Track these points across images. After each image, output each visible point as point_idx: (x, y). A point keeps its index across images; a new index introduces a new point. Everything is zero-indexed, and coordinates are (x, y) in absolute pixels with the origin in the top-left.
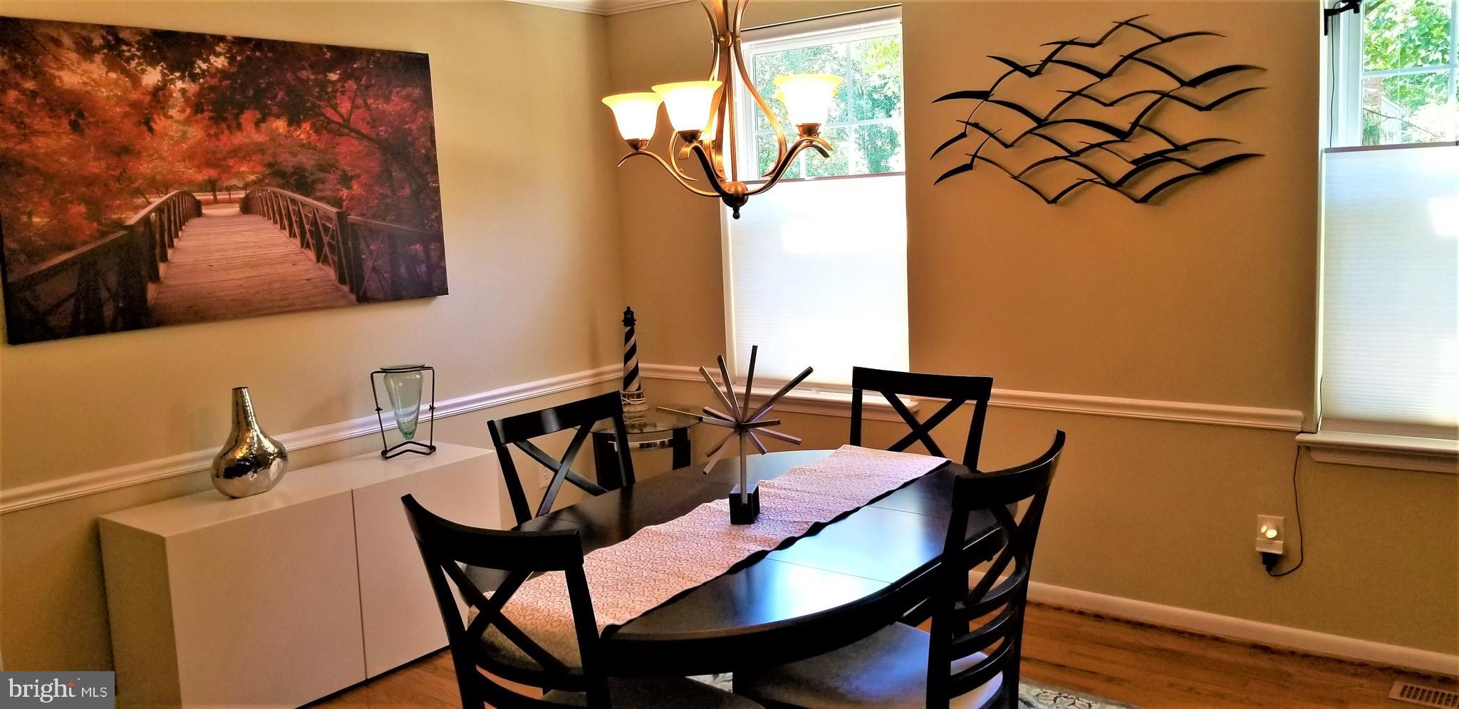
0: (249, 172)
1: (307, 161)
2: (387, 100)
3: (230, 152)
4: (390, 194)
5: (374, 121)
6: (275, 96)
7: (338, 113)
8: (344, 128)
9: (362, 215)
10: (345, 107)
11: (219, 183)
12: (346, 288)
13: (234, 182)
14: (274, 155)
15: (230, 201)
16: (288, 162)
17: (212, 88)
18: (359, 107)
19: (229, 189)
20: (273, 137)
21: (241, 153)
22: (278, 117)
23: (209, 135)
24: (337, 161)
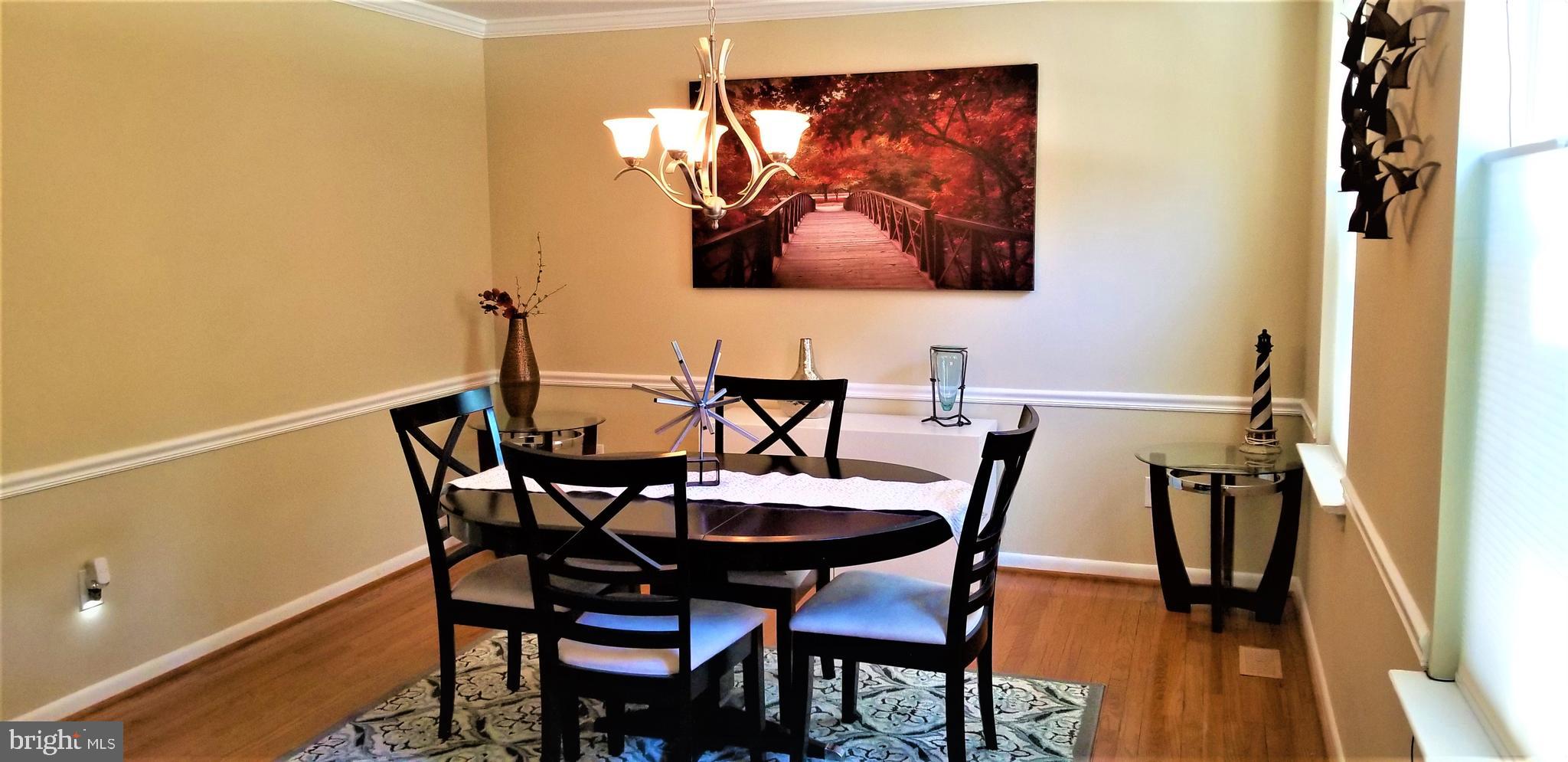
0: (853, 178)
1: (904, 168)
2: (986, 111)
3: (840, 163)
4: (978, 194)
5: (970, 131)
6: (881, 118)
7: (935, 126)
8: (943, 138)
9: (948, 213)
10: (942, 121)
11: (830, 187)
12: (926, 275)
13: (841, 186)
14: (876, 165)
15: (837, 201)
16: (886, 169)
17: (832, 116)
18: (956, 120)
19: (836, 192)
20: (876, 150)
21: (850, 164)
22: (881, 134)
23: (826, 151)
24: (930, 168)
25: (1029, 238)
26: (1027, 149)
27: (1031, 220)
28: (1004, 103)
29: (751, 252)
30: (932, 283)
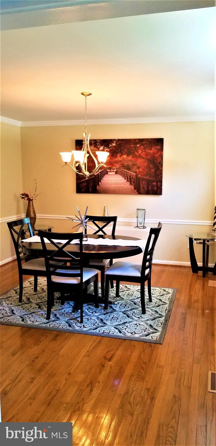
0: (117, 166)
1: (130, 163)
2: (151, 150)
3: (114, 162)
4: (149, 171)
5: (147, 154)
6: (125, 150)
7: (138, 153)
8: (140, 156)
9: (141, 175)
10: (140, 152)
11: (112, 168)
12: (136, 191)
13: (114, 168)
14: (123, 162)
15: (113, 171)
16: (126, 164)
17: (112, 150)
18: (143, 152)
19: (113, 169)
20: (123, 159)
21: (117, 162)
22: (125, 155)
23: (110, 159)
24: (137, 164)
25: (161, 182)
26: (161, 159)
27: (162, 177)
28: (155, 148)
29: (92, 184)
30: (137, 193)
